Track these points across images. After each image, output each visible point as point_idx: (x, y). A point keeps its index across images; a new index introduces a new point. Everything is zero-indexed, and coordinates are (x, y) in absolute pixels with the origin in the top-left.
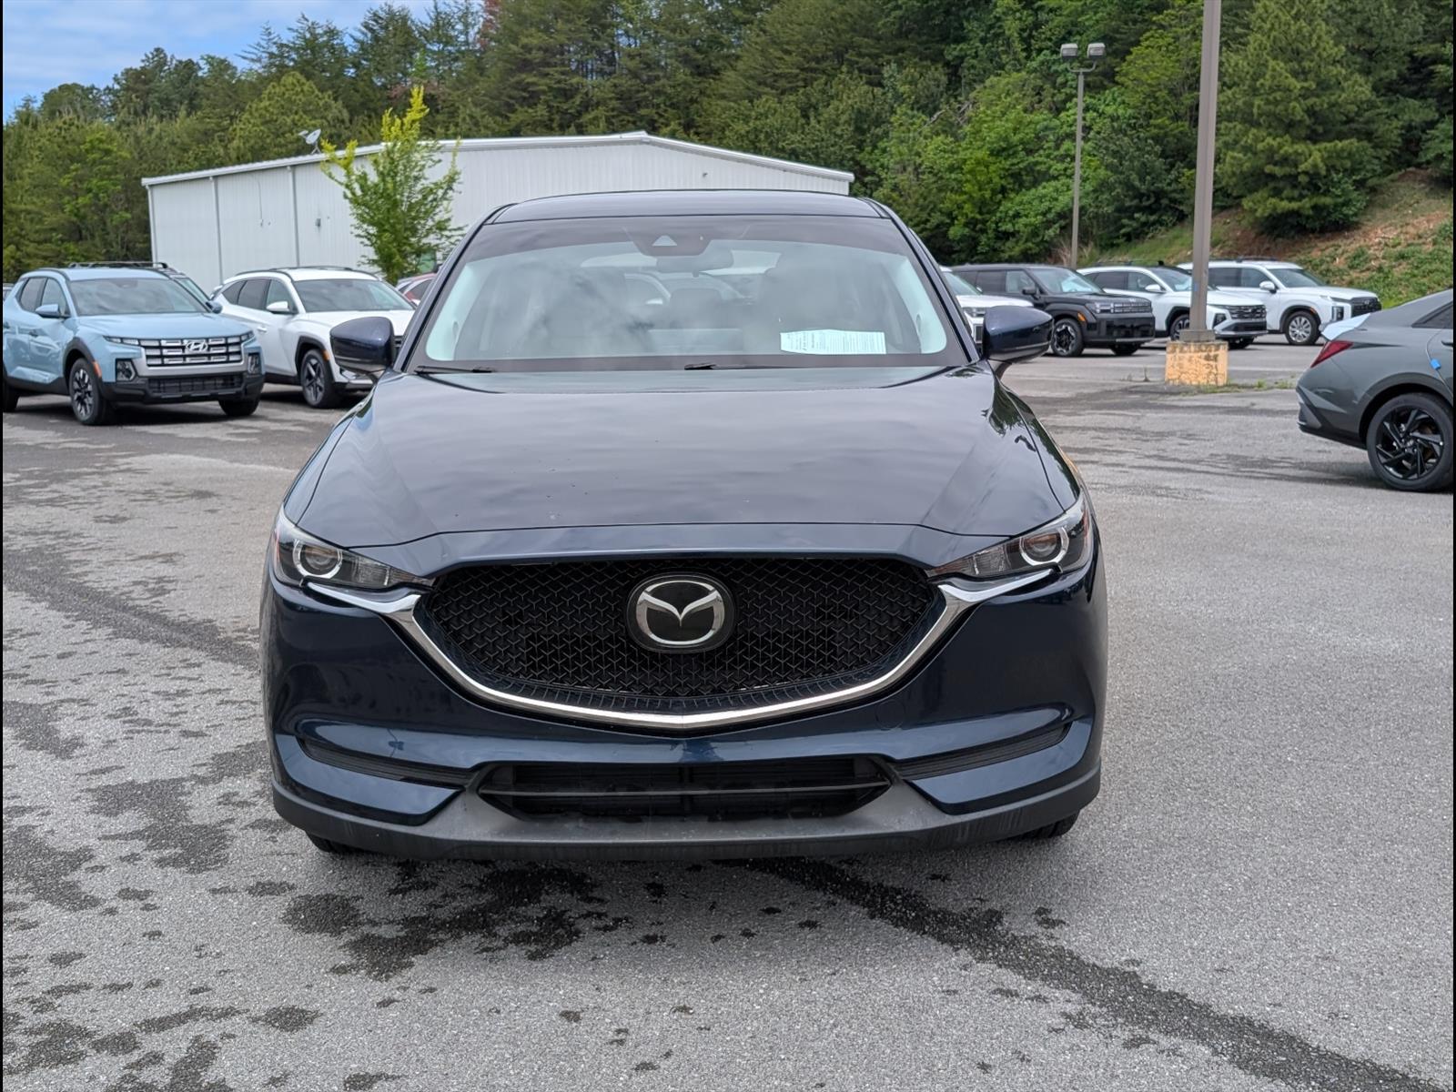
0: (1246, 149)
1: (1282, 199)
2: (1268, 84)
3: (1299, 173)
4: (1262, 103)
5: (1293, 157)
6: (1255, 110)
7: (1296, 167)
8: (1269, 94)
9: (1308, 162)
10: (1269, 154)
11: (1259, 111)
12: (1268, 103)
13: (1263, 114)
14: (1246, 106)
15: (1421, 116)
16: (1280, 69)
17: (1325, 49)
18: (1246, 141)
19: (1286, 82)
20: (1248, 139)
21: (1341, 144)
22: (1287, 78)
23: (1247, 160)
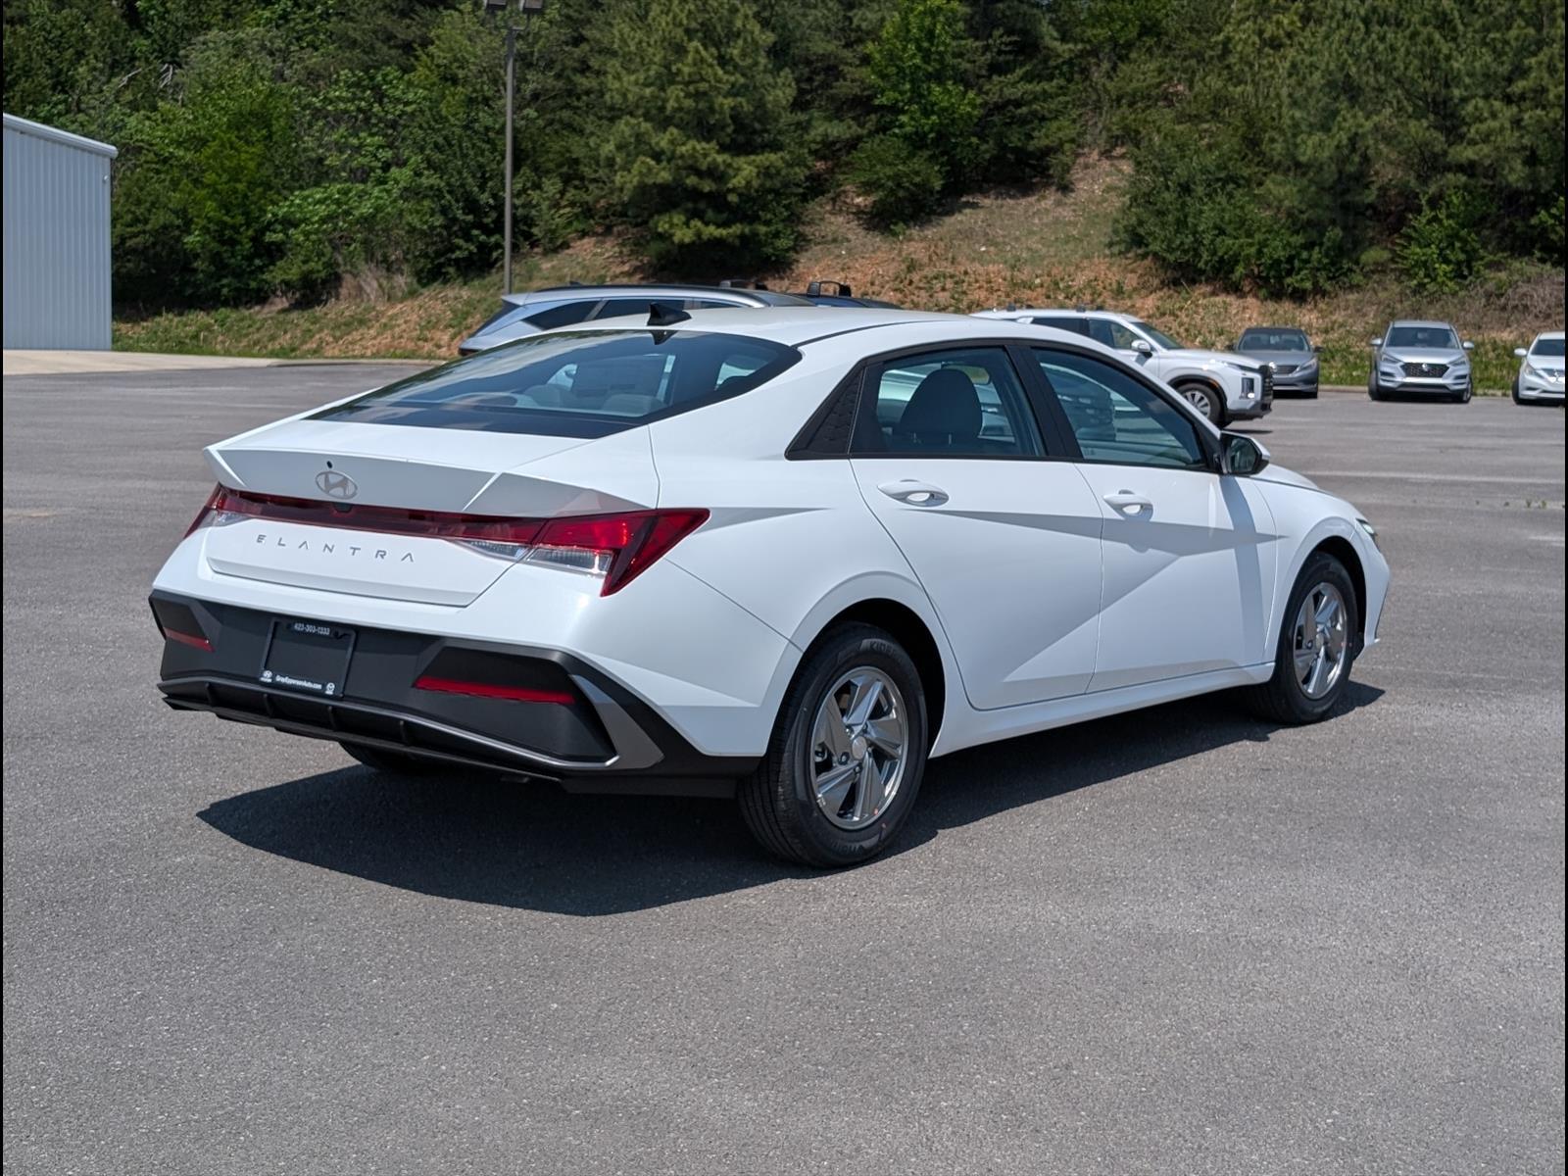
0: (657, 156)
1: (707, 224)
2: (686, 70)
3: (730, 191)
4: (682, 94)
5: (722, 168)
6: (671, 104)
7: (726, 184)
8: (687, 84)
9: (739, 178)
10: (690, 162)
11: (676, 105)
12: (688, 95)
13: (680, 109)
14: (654, 97)
15: (838, 130)
16: (703, 53)
17: (752, 33)
18: (657, 144)
19: (710, 70)
20: (662, 140)
21: (773, 158)
22: (711, 66)
23: (664, 169)
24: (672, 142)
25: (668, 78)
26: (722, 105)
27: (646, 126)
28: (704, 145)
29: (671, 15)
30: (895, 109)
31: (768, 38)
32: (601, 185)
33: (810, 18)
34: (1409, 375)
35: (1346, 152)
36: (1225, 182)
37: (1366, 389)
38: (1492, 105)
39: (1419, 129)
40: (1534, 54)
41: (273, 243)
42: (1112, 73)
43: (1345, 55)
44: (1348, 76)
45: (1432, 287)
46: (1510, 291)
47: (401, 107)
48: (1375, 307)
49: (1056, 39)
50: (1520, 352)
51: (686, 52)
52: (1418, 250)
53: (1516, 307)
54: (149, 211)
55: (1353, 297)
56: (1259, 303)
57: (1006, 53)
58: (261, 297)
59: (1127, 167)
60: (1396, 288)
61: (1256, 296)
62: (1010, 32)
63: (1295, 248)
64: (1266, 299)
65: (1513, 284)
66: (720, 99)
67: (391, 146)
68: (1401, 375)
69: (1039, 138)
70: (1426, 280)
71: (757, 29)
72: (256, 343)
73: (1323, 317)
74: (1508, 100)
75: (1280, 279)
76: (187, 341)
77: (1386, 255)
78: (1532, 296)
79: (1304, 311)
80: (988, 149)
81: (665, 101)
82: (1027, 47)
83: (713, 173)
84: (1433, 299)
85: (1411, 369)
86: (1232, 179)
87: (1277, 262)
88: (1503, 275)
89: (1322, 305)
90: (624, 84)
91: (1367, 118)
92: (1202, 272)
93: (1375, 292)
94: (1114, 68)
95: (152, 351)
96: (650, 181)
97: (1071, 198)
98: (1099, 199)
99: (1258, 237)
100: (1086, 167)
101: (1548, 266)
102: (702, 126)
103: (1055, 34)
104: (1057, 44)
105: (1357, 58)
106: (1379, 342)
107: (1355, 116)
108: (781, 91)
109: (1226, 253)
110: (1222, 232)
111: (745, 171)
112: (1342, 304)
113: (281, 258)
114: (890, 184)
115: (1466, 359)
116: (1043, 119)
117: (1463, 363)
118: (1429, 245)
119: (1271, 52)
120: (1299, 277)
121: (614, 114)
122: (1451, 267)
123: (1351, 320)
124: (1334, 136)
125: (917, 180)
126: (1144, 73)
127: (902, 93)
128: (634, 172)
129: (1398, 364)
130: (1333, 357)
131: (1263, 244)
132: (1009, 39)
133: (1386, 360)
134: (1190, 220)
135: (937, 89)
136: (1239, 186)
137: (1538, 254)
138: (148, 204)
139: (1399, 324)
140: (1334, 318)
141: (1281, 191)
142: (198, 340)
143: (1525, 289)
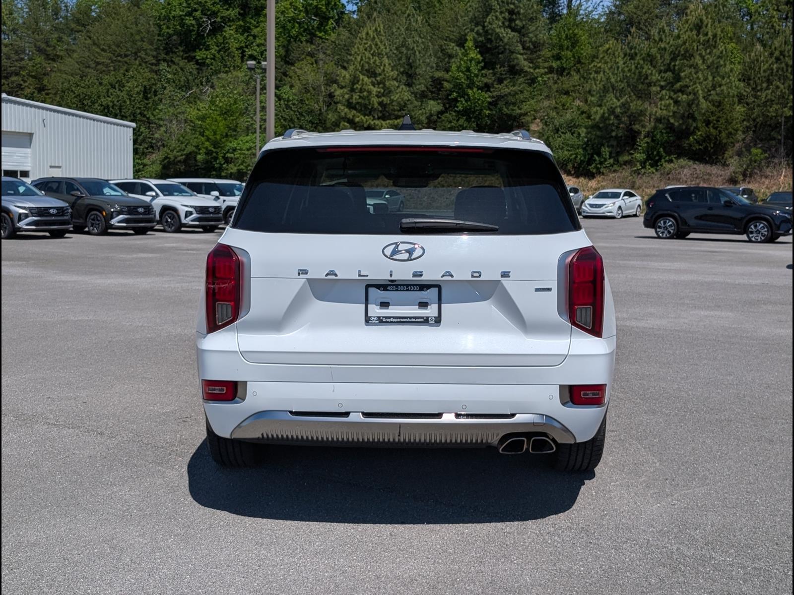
2: (359, 87)
4: (358, 97)
8: (360, 93)
11: (356, 101)
12: (361, 97)
13: (358, 103)
14: (349, 99)
15: (436, 108)
16: (366, 80)
24: (353, 116)
25: (352, 90)
26: (373, 101)
28: (366, 117)
30: (456, 99)
35: (607, 115)
41: (229, 157)
42: (558, 81)
45: (643, 170)
46: (673, 172)
51: (360, 80)
52: (638, 155)
53: (674, 179)
54: (186, 146)
55: (612, 175)
57: (503, 74)
60: (629, 171)
62: (503, 66)
65: (675, 169)
70: (640, 168)
77: (628, 158)
78: (681, 174)
79: (593, 182)
81: (353, 100)
82: (514, 71)
88: (672, 165)
89: (600, 179)
93: (621, 173)
102: (366, 110)
112: (609, 178)
113: (231, 163)
118: (643, 153)
127: (459, 93)
132: (504, 69)
135: (470, 92)
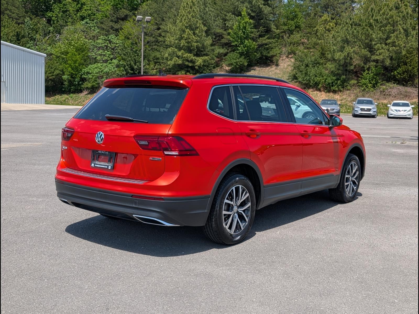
0: (178, 57)
1: (190, 74)
2: (186, 36)
3: (196, 66)
5: (194, 60)
6: (182, 44)
7: (195, 64)
9: (198, 63)
10: (186, 59)
11: (183, 45)
12: (186, 42)
13: (184, 46)
14: (178, 43)
15: (222, 51)
16: (190, 32)
17: (201, 27)
18: (178, 54)
19: (191, 36)
20: (180, 53)
21: (206, 58)
22: (192, 35)
23: (180, 60)
24: (182, 54)
25: (181, 38)
26: (194, 45)
27: (176, 50)
28: (190, 54)
29: (182, 23)
30: (236, 46)
31: (205, 28)
32: (164, 64)
33: (215, 24)
34: (362, 111)
35: (346, 57)
36: (317, 64)
37: (351, 114)
38: (382, 46)
39: (365, 52)
40: (393, 33)
41: (84, 78)
42: (289, 37)
43: (346, 33)
44: (347, 38)
45: (367, 90)
46: (386, 91)
47: (115, 45)
48: (353, 94)
49: (275, 29)
50: (389, 105)
51: (186, 32)
52: (364, 81)
53: (388, 95)
55: (348, 92)
56: (325, 93)
57: (263, 32)
58: (81, 91)
59: (293, 60)
60: (358, 90)
61: (324, 92)
62: (264, 27)
63: (334, 80)
64: (327, 92)
65: (387, 89)
66: (194, 43)
67: (112, 54)
68: (360, 111)
69: (271, 53)
70: (366, 88)
71: (203, 26)
72: (79, 103)
73: (341, 97)
74: (386, 44)
75: (330, 87)
76: (63, 102)
77: (356, 82)
78: (391, 92)
79: (336, 95)
80: (258, 55)
81: (181, 44)
82: (268, 31)
83: (192, 61)
84: (368, 92)
85: (362, 110)
86: (319, 63)
87: (329, 84)
88: (384, 87)
89: (340, 94)
90: (170, 39)
91: (352, 48)
92: (311, 86)
93: (353, 91)
94: (290, 36)
95: (55, 104)
96: (177, 63)
97: (279, 68)
98: (286, 68)
99: (325, 77)
100: (283, 60)
101: (395, 85)
102: (189, 50)
103: (275, 28)
104: (275, 30)
105: (349, 34)
106: (354, 103)
107: (349, 48)
108: (208, 41)
109: (317, 81)
110: (316, 76)
111: (199, 61)
112: (345, 94)
113: (86, 81)
114: (235, 64)
115: (376, 107)
116: (272, 48)
117: (375, 108)
118: (366, 79)
119: (328, 32)
120: (335, 87)
121: (167, 47)
122: (372, 85)
123: (347, 98)
124: (343, 53)
125: (241, 63)
126: (297, 37)
127: (238, 42)
128: (173, 61)
129: (359, 108)
130: (343, 107)
131: (326, 79)
132: (264, 29)
133: (356, 107)
134: (308, 73)
135: (246, 41)
136: (320, 65)
137: (393, 82)
138: (54, 69)
139: (359, 99)
140: (343, 97)
141: (331, 66)
142: (65, 102)
143: (390, 90)
